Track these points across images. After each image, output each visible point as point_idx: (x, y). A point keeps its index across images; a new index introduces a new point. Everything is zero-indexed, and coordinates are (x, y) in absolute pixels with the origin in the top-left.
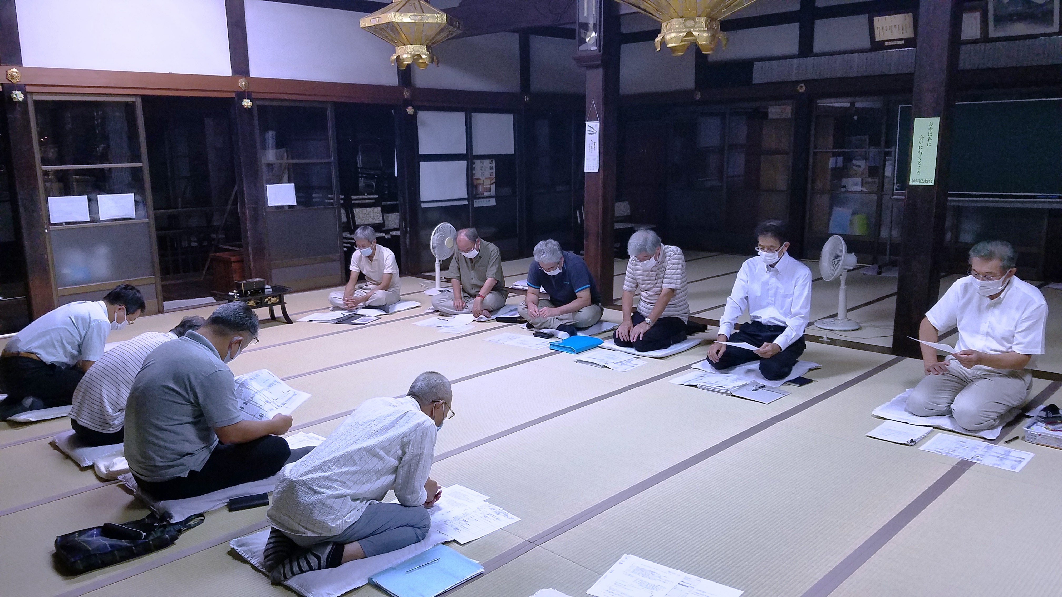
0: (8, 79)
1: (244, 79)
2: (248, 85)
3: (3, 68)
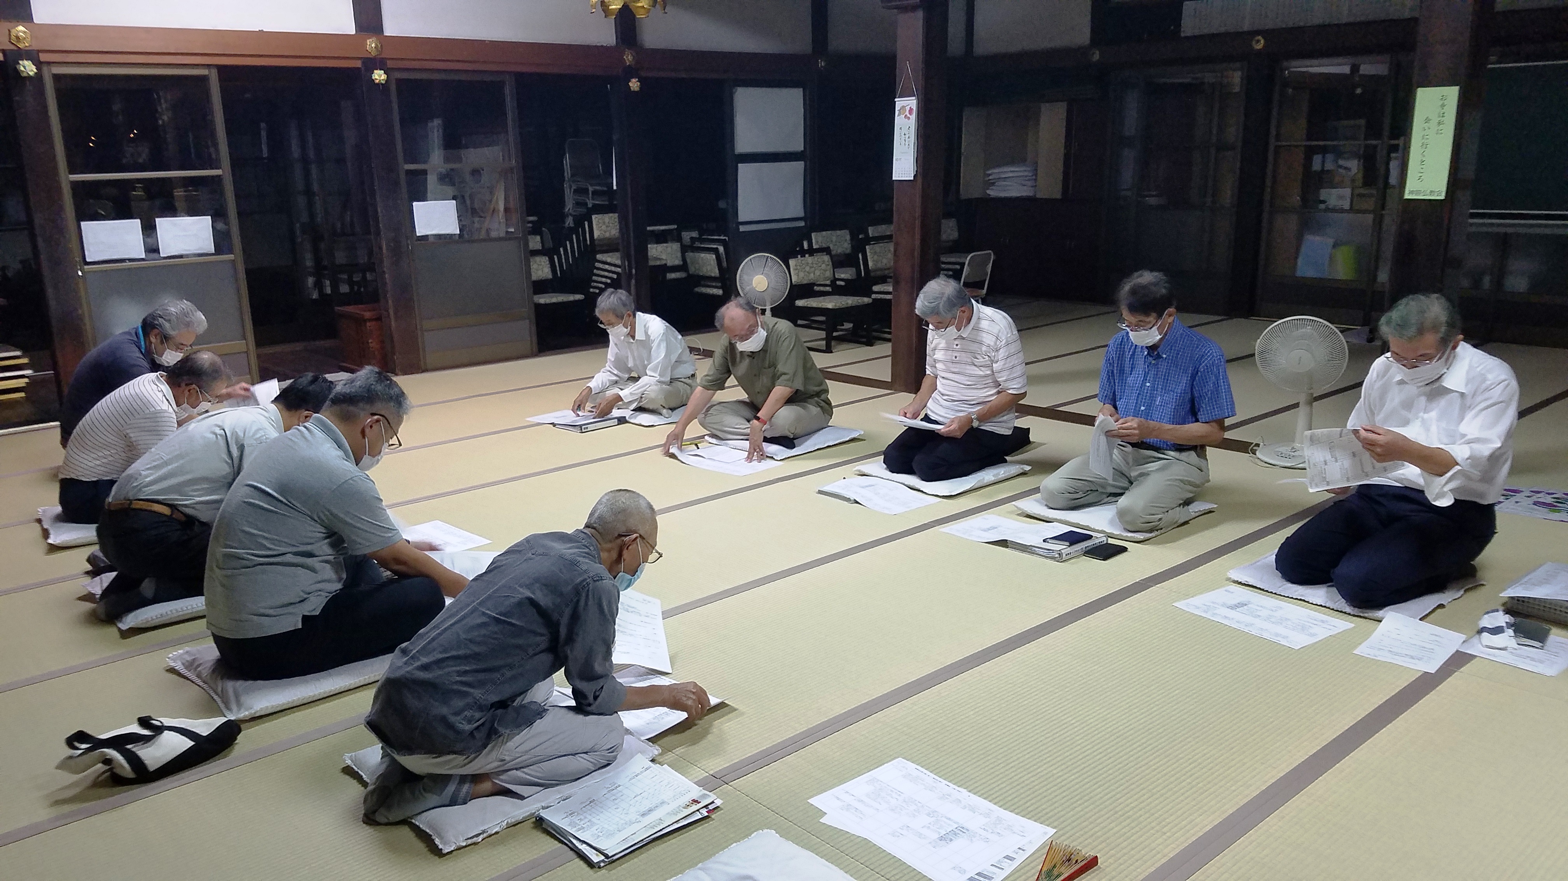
0: (12, 43)
1: (374, 39)
2: (381, 48)
3: (5, 25)
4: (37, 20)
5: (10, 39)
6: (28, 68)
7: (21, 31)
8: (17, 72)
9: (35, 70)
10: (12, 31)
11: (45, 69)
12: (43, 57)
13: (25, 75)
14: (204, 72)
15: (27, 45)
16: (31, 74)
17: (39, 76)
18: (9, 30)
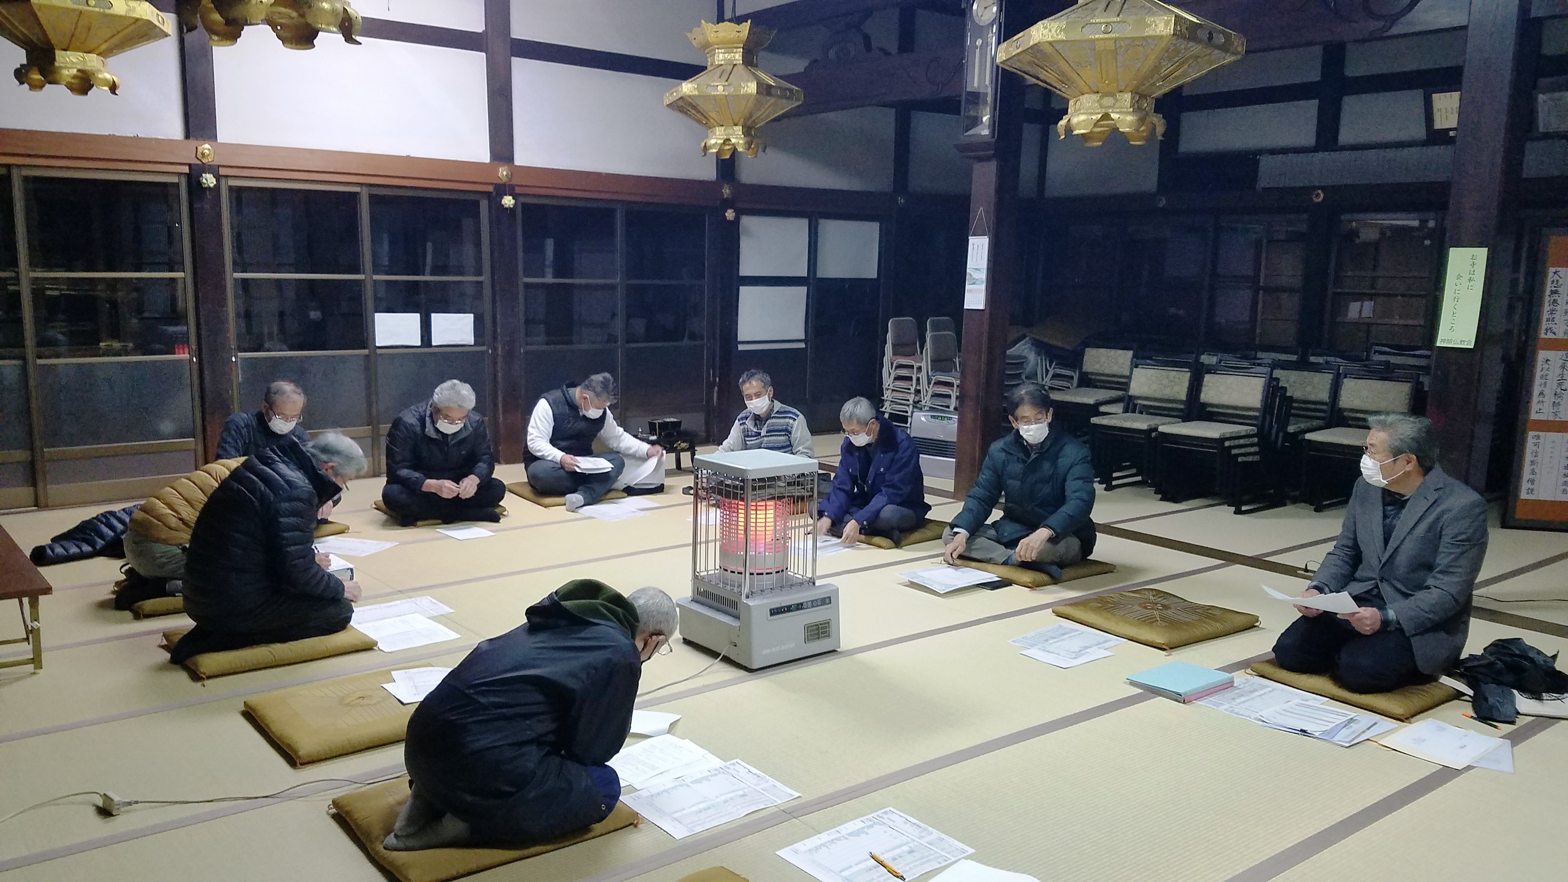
0: (198, 158)
1: (506, 167)
2: (511, 176)
3: (193, 143)
4: (220, 139)
5: (196, 154)
6: (209, 180)
7: (206, 149)
8: (200, 184)
9: (215, 183)
10: (199, 148)
11: (223, 181)
12: (222, 171)
13: (206, 186)
14: (357, 189)
15: (210, 160)
16: (212, 185)
17: (217, 187)
18: (197, 148)
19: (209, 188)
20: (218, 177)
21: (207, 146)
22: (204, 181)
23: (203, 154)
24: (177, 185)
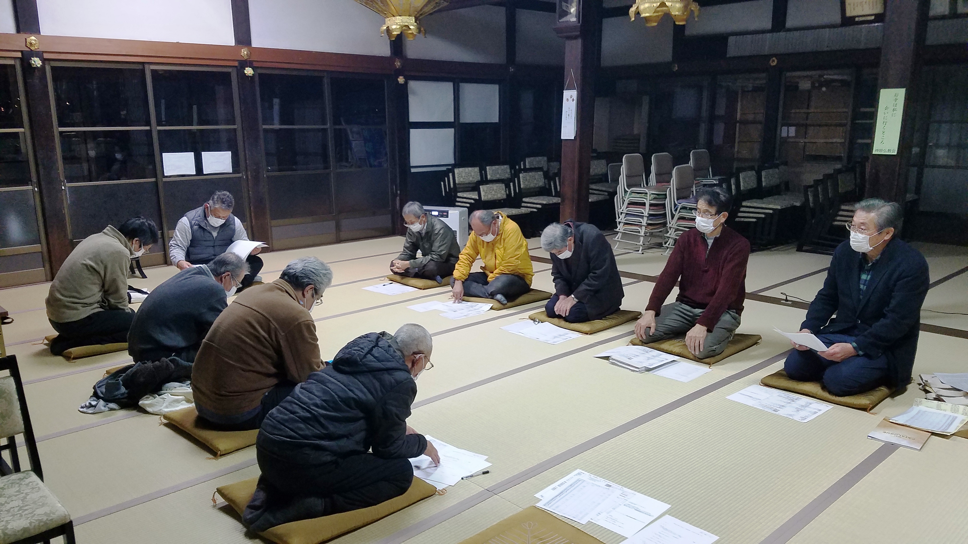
0: (27, 47)
1: (246, 49)
2: (250, 54)
3: (23, 36)
4: (43, 33)
5: (26, 44)
6: (37, 62)
7: (33, 40)
8: (30, 64)
9: (41, 64)
10: (28, 39)
11: (47, 63)
12: (46, 56)
13: (35, 66)
14: (142, 67)
15: (36, 48)
16: (39, 66)
17: (43, 67)
18: (26, 39)
19: (37, 68)
20: (44, 60)
21: (33, 38)
22: (33, 62)
23: (31, 44)
24: (13, 67)
